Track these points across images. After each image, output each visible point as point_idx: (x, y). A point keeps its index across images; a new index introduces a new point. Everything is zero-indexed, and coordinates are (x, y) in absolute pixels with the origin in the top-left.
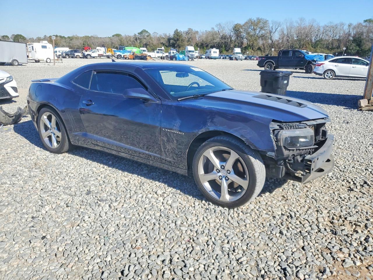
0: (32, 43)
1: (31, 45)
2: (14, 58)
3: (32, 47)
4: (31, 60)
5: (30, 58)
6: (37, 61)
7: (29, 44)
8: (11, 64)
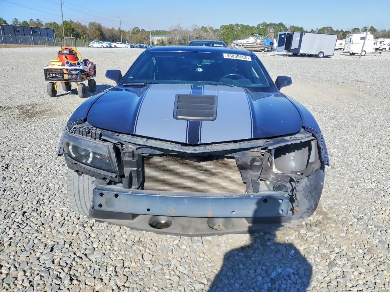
0: (352, 35)
1: (350, 37)
2: (321, 51)
3: (351, 38)
4: (345, 52)
5: (345, 51)
6: (352, 54)
7: (349, 36)
8: (317, 56)
